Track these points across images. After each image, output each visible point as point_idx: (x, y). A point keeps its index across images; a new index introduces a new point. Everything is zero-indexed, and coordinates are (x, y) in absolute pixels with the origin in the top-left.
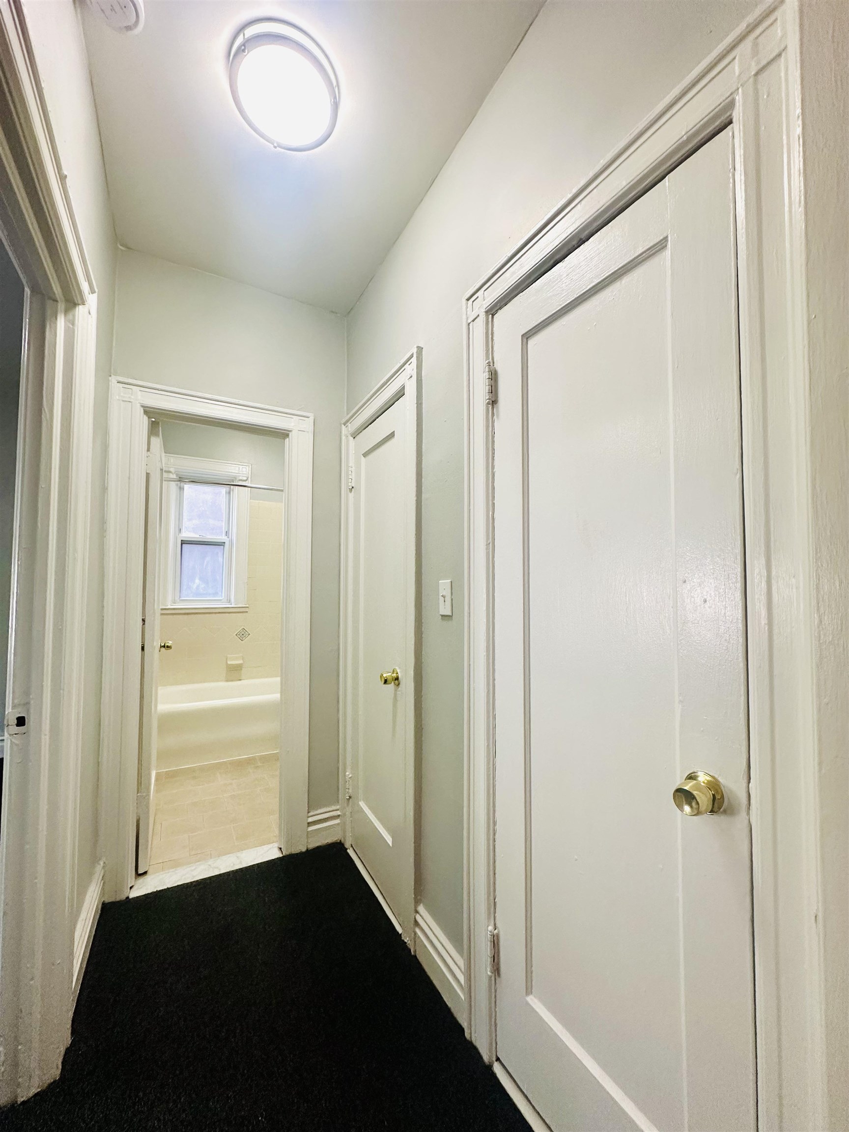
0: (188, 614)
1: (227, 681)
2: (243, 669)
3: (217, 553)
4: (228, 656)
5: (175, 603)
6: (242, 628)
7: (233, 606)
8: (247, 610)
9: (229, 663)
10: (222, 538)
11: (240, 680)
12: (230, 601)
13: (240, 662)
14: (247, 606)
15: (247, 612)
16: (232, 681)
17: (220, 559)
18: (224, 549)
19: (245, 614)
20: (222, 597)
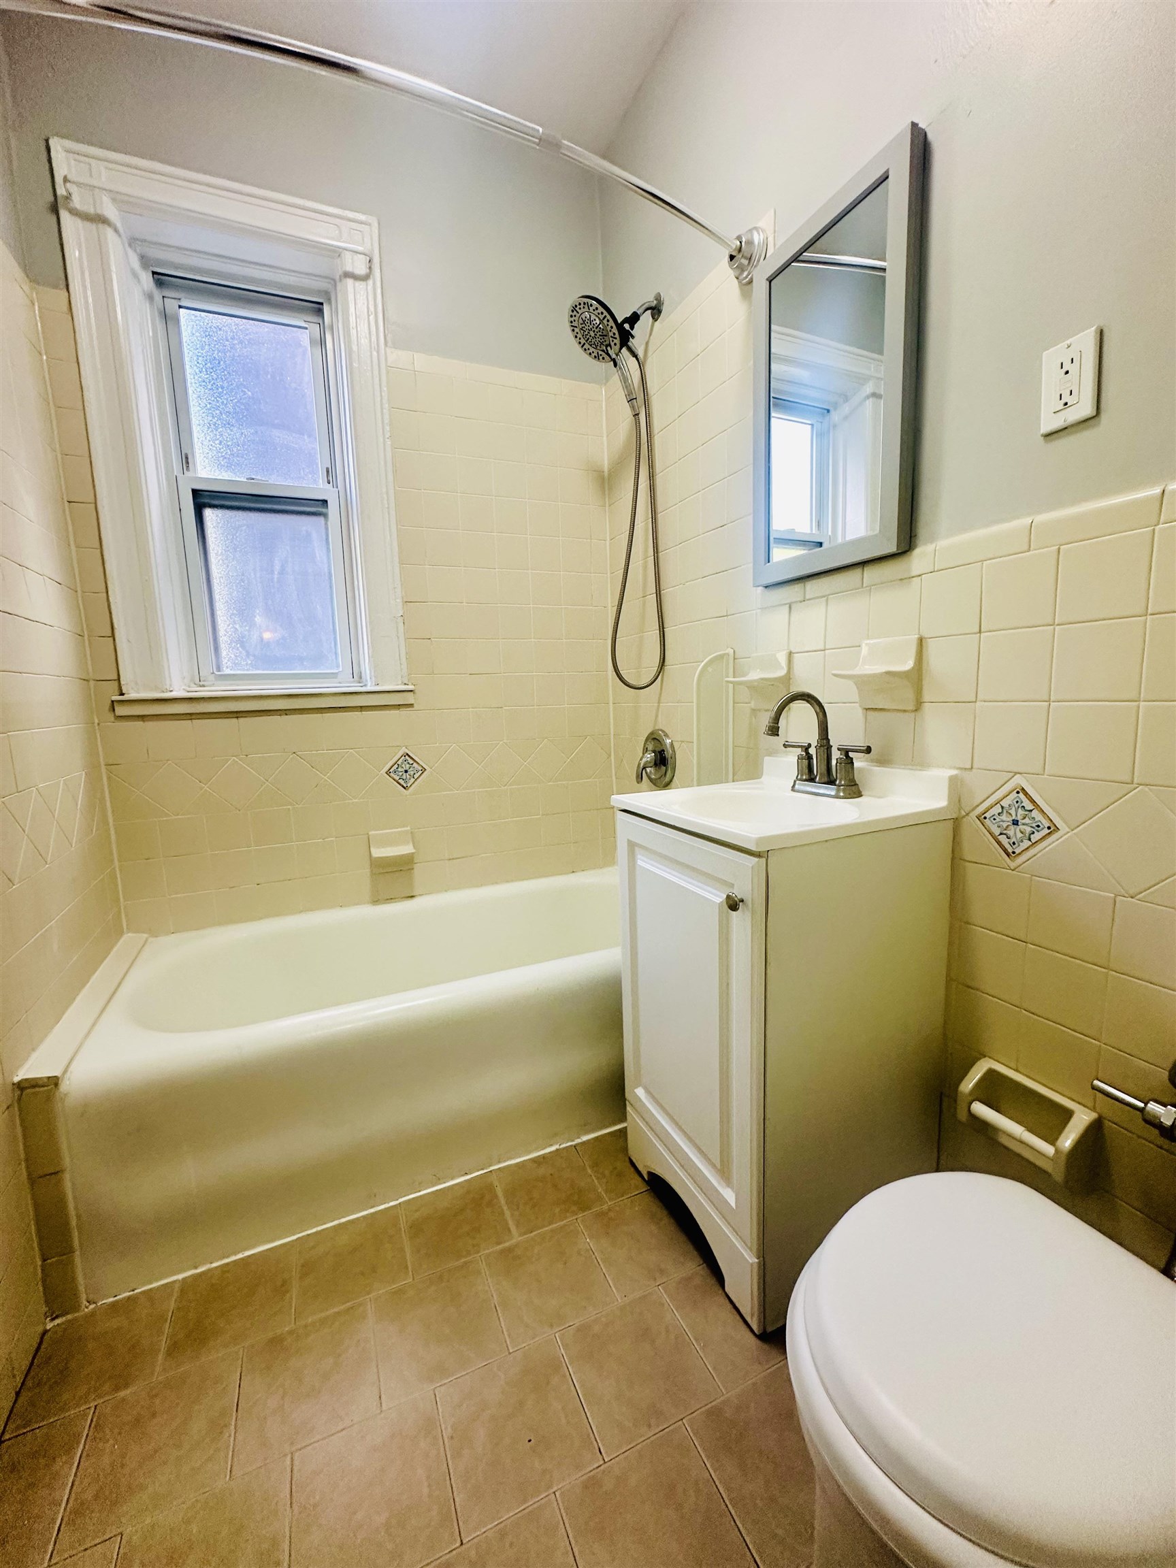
0: (237, 714)
1: (376, 901)
2: (415, 866)
3: (309, 534)
4: (370, 833)
5: (204, 686)
6: (401, 753)
7: (369, 688)
8: (409, 698)
9: (377, 853)
10: (315, 487)
11: (412, 897)
12: (361, 678)
13: (407, 849)
14: (410, 687)
15: (411, 705)
16: (390, 900)
17: (320, 554)
18: (326, 524)
19: (404, 712)
20: (338, 666)
